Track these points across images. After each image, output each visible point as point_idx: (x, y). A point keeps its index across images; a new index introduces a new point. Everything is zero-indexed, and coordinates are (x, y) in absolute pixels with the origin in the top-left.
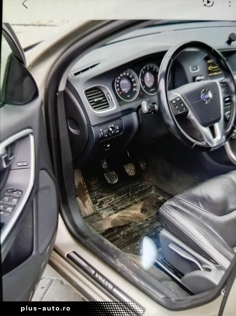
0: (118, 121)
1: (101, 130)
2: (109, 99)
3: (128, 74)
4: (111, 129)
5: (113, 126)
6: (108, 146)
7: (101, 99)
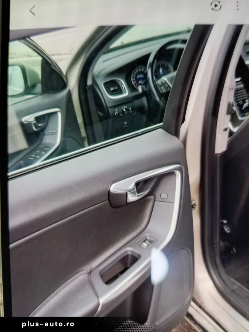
0: (131, 104)
1: (116, 110)
2: (122, 88)
3: (143, 70)
4: (124, 110)
5: (126, 107)
6: (125, 123)
7: (116, 88)
